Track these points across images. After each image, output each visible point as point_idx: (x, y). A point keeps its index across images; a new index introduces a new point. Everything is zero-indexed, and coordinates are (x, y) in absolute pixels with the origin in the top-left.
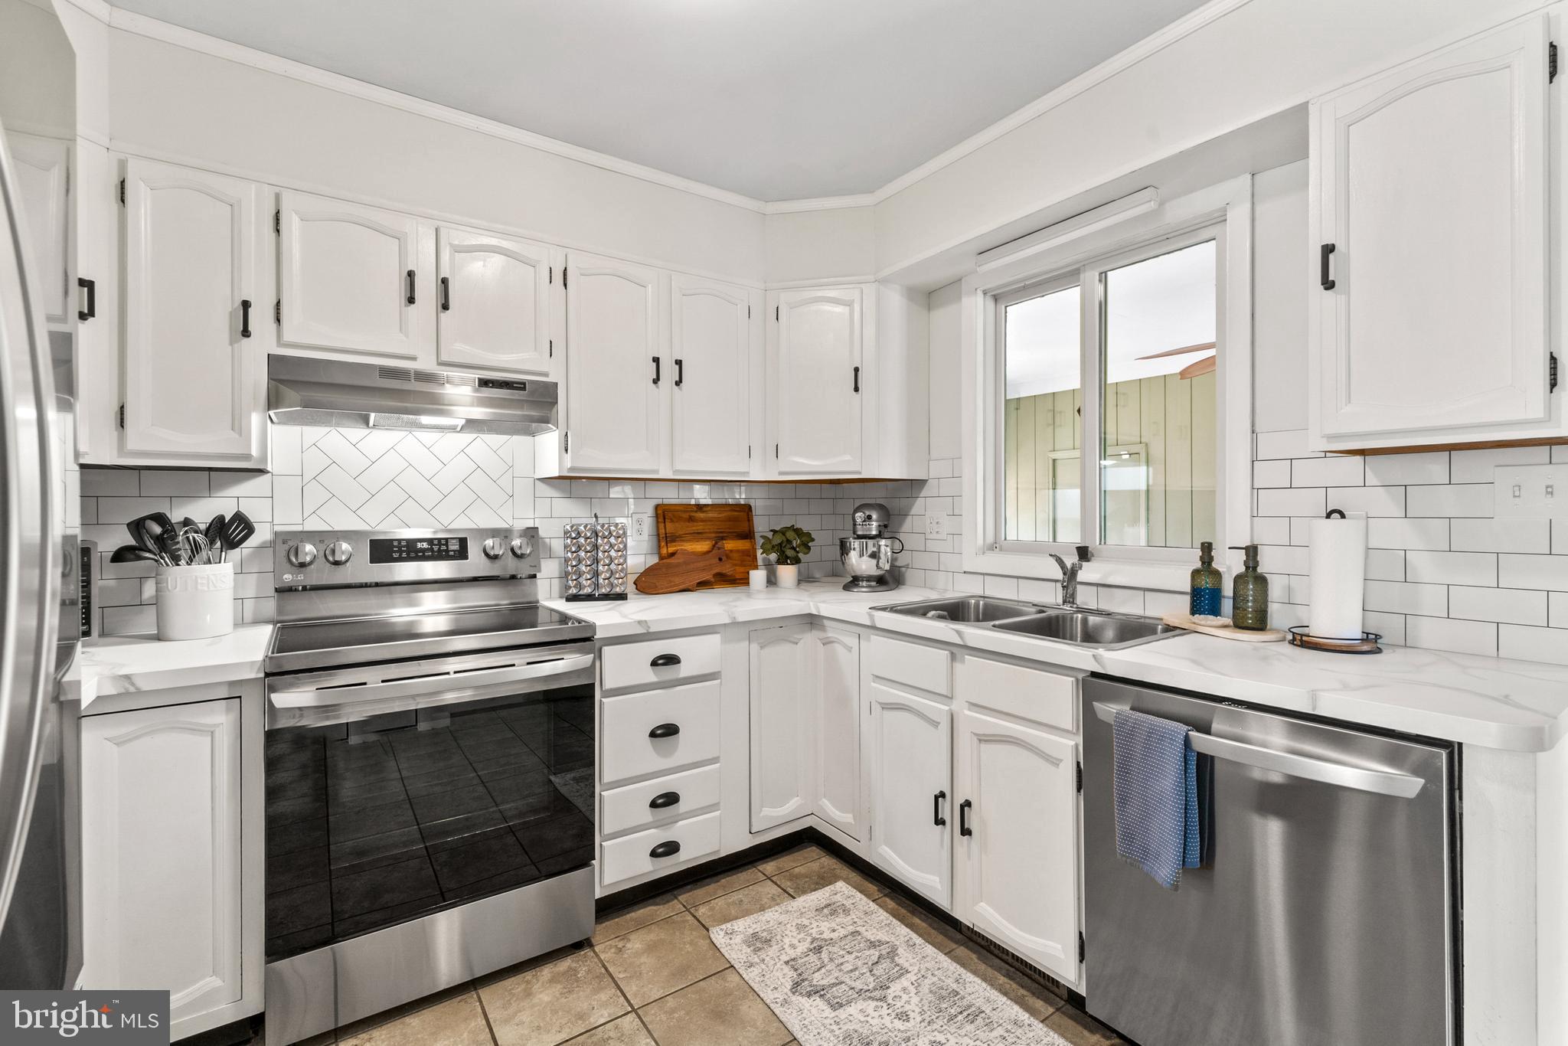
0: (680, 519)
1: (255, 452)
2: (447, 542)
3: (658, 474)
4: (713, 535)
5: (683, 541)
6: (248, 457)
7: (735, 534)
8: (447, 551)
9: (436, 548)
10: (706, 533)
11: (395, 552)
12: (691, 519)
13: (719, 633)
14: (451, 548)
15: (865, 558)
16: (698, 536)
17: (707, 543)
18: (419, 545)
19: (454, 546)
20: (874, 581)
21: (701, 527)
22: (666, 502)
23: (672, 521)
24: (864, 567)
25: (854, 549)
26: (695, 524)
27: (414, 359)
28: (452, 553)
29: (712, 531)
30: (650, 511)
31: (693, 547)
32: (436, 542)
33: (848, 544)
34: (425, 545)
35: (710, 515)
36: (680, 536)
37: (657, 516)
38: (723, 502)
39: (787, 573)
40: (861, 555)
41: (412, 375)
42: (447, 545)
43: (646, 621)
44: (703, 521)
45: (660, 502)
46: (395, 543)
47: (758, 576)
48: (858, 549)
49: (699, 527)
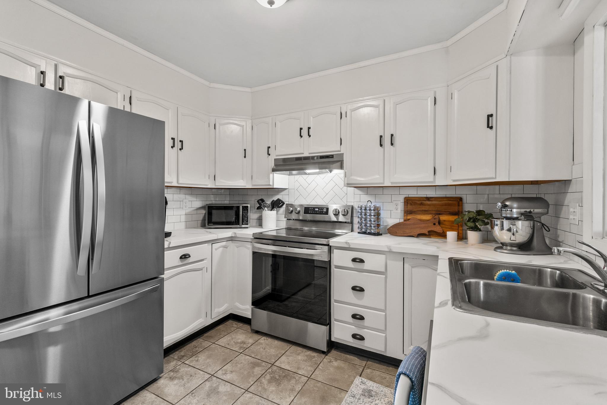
0: (415, 204)
1: (271, 184)
2: (323, 209)
3: (384, 184)
4: (434, 212)
5: (416, 214)
6: (270, 185)
7: (448, 212)
8: (323, 212)
9: (320, 210)
10: (430, 211)
11: (310, 211)
12: (422, 204)
13: (385, 254)
14: (324, 211)
15: (504, 231)
16: (425, 212)
17: (430, 216)
18: (316, 209)
19: (325, 210)
20: (515, 247)
21: (427, 208)
22: (410, 196)
23: (411, 204)
24: (505, 237)
25: (497, 225)
26: (424, 206)
27: (303, 154)
28: (324, 212)
29: (433, 210)
30: (402, 200)
31: (421, 217)
32: (320, 209)
33: (493, 222)
34: (317, 209)
35: (434, 202)
36: (414, 212)
37: (405, 202)
38: (444, 196)
39: (472, 236)
40: (502, 229)
41: (303, 159)
42: (323, 210)
43: (349, 243)
44: (429, 205)
45: (407, 196)
46: (310, 208)
47: (451, 235)
48: (499, 225)
49: (426, 208)
